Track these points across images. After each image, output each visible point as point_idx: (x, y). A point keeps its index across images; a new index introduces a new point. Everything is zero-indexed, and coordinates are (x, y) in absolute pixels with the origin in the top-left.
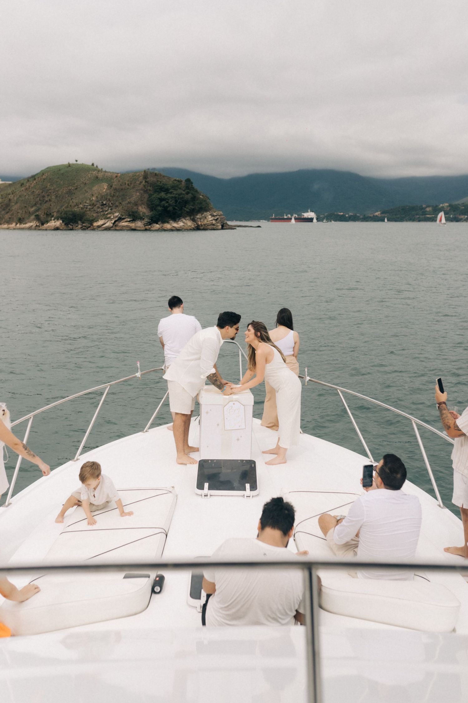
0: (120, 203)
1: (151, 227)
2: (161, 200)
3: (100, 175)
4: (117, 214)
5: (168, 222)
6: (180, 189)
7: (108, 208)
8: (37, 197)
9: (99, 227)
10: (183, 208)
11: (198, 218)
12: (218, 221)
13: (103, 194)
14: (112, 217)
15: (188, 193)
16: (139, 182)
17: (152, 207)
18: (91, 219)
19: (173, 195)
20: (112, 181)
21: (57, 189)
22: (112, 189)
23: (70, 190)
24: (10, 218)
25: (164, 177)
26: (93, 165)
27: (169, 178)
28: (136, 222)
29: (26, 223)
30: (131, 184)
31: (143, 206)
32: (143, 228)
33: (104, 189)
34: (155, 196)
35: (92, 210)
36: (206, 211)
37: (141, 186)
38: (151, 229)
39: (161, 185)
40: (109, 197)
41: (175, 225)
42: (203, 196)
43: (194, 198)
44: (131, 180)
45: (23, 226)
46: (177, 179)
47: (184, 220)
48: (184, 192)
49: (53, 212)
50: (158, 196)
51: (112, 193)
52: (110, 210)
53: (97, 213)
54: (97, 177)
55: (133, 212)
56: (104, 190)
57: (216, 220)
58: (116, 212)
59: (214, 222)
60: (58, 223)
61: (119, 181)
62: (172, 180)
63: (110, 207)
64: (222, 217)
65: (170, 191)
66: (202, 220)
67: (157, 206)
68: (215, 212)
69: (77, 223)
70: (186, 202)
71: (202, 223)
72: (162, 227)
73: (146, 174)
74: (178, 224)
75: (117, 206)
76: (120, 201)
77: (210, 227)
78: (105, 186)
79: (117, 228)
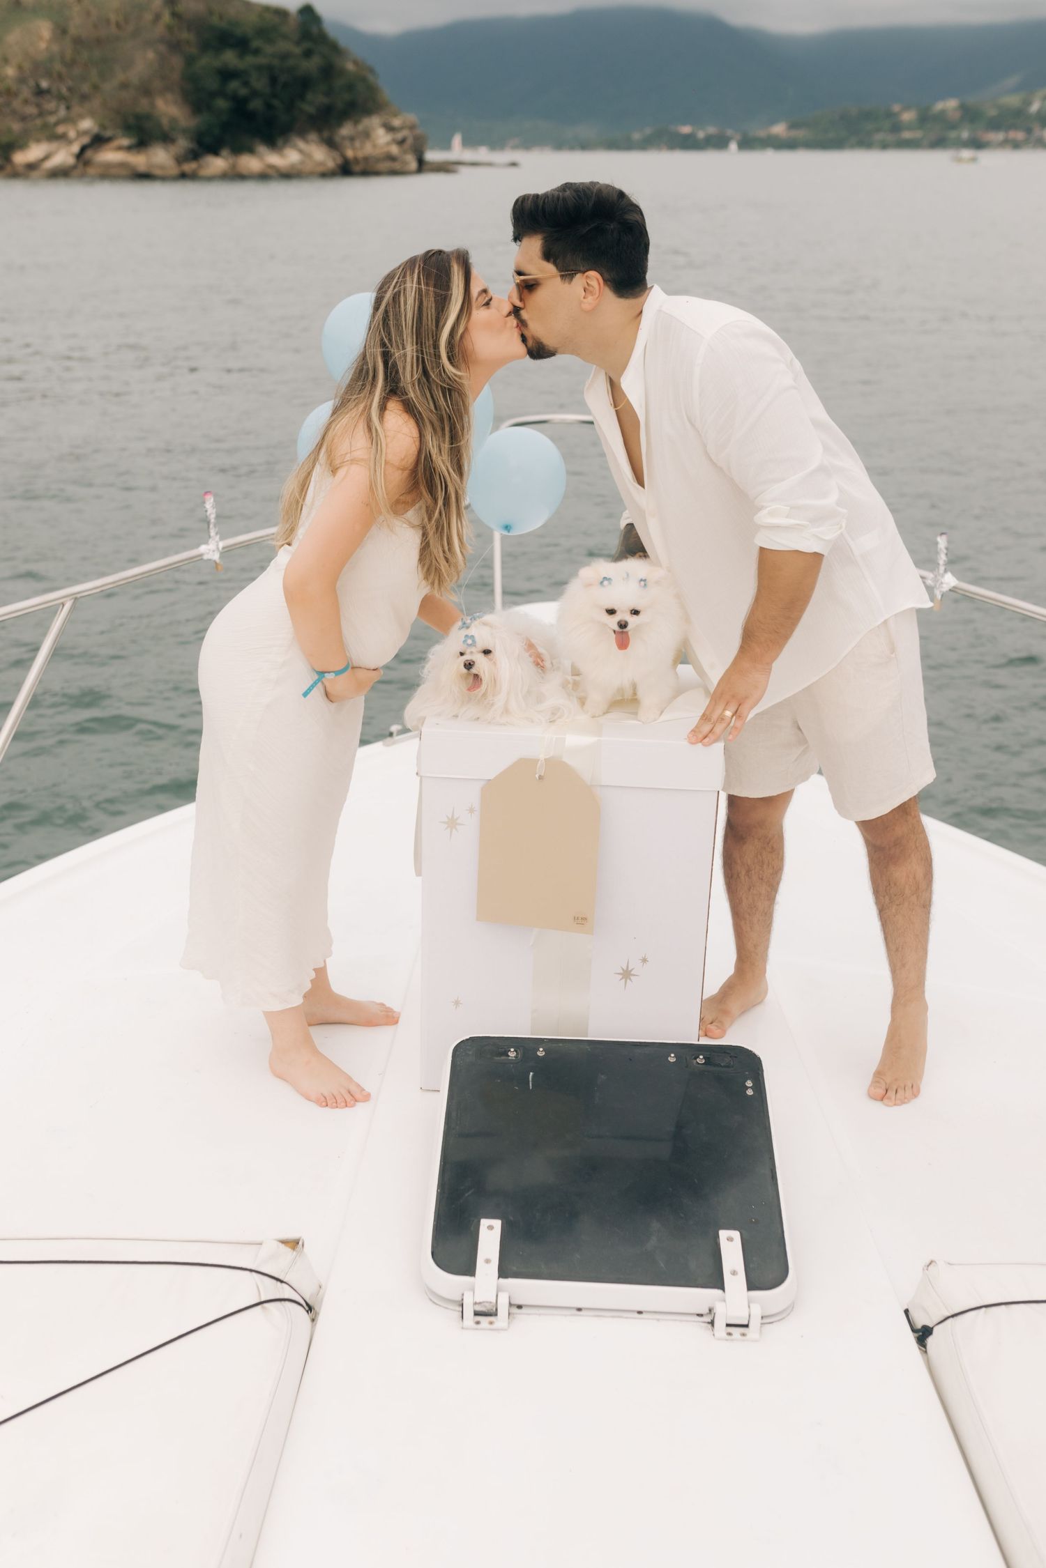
0: (96, 87)
1: (200, 167)
2: (227, 75)
4: (87, 124)
5: (251, 151)
6: (285, 37)
7: (58, 102)
9: (32, 167)
10: (298, 102)
11: (344, 138)
12: (404, 146)
13: (39, 57)
14: (72, 134)
15: (308, 54)
16: (148, 17)
17: (197, 100)
18: (4, 140)
19: (261, 60)
20: (67, 14)
22: (67, 39)
27: (247, 3)
28: (150, 151)
30: (126, 21)
31: (169, 96)
32: (174, 171)
33: (41, 38)
34: (208, 62)
36: (370, 113)
37: (160, 30)
38: (201, 172)
39: (222, 24)
40: (58, 67)
41: (274, 159)
43: (329, 71)
46: (274, 6)
47: (301, 144)
48: (297, 50)
50: (217, 63)
51: (69, 53)
52: (62, 112)
53: (24, 118)
54: (18, 3)
55: (139, 117)
56: (43, 45)
57: (401, 143)
58: (81, 117)
59: (395, 150)
61: (88, 14)
62: (258, 9)
63: (64, 98)
64: (417, 131)
65: (254, 45)
66: (357, 144)
67: (213, 95)
68: (395, 115)
70: (305, 84)
71: (360, 154)
72: (234, 166)
74: (282, 156)
75: (84, 98)
76: (95, 80)
77: (386, 165)
78: (45, 29)
79: (91, 171)
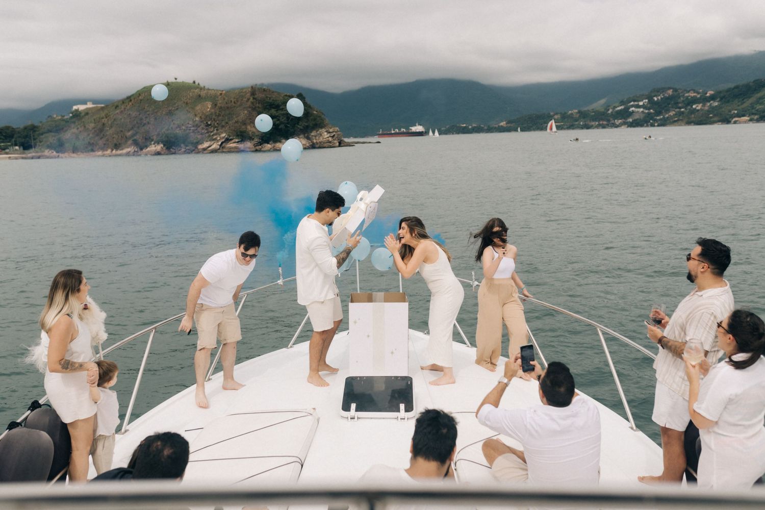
0: (227, 123)
2: (273, 117)
3: (203, 93)
4: (224, 135)
5: (280, 142)
7: (214, 128)
8: (135, 120)
9: (204, 149)
10: (296, 125)
11: (312, 136)
12: (334, 138)
13: (207, 114)
14: (219, 138)
16: (245, 99)
18: (195, 141)
19: (282, 113)
20: (217, 99)
21: (156, 111)
22: (217, 108)
23: (170, 110)
24: (104, 144)
25: (273, 92)
26: (194, 82)
27: (279, 94)
28: (245, 143)
29: (122, 149)
30: (237, 101)
31: (252, 125)
32: (254, 149)
33: (208, 108)
35: (196, 131)
36: (322, 128)
37: (249, 103)
38: (262, 149)
39: (271, 101)
40: (214, 117)
42: (317, 111)
43: (307, 115)
44: (238, 97)
45: (119, 152)
46: (288, 94)
49: (153, 136)
51: (218, 112)
52: (215, 131)
53: (201, 134)
54: (200, 96)
55: (241, 132)
56: (208, 110)
57: (333, 136)
58: (222, 133)
59: (330, 139)
60: (159, 147)
61: (224, 99)
62: (283, 95)
63: (216, 127)
64: (339, 133)
65: (281, 107)
66: (317, 138)
68: (331, 129)
69: (180, 146)
70: (299, 119)
71: (318, 141)
72: (273, 147)
73: (254, 90)
75: (223, 126)
76: (226, 121)
77: (326, 145)
78: (209, 105)
79: (224, 150)
